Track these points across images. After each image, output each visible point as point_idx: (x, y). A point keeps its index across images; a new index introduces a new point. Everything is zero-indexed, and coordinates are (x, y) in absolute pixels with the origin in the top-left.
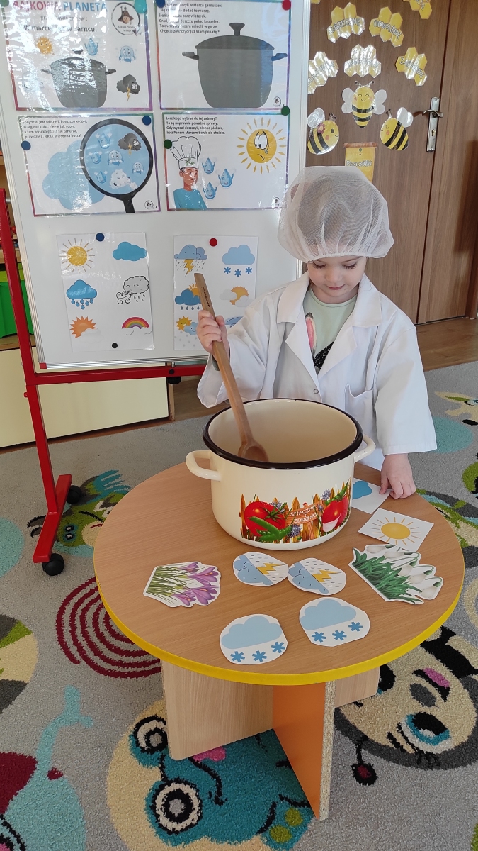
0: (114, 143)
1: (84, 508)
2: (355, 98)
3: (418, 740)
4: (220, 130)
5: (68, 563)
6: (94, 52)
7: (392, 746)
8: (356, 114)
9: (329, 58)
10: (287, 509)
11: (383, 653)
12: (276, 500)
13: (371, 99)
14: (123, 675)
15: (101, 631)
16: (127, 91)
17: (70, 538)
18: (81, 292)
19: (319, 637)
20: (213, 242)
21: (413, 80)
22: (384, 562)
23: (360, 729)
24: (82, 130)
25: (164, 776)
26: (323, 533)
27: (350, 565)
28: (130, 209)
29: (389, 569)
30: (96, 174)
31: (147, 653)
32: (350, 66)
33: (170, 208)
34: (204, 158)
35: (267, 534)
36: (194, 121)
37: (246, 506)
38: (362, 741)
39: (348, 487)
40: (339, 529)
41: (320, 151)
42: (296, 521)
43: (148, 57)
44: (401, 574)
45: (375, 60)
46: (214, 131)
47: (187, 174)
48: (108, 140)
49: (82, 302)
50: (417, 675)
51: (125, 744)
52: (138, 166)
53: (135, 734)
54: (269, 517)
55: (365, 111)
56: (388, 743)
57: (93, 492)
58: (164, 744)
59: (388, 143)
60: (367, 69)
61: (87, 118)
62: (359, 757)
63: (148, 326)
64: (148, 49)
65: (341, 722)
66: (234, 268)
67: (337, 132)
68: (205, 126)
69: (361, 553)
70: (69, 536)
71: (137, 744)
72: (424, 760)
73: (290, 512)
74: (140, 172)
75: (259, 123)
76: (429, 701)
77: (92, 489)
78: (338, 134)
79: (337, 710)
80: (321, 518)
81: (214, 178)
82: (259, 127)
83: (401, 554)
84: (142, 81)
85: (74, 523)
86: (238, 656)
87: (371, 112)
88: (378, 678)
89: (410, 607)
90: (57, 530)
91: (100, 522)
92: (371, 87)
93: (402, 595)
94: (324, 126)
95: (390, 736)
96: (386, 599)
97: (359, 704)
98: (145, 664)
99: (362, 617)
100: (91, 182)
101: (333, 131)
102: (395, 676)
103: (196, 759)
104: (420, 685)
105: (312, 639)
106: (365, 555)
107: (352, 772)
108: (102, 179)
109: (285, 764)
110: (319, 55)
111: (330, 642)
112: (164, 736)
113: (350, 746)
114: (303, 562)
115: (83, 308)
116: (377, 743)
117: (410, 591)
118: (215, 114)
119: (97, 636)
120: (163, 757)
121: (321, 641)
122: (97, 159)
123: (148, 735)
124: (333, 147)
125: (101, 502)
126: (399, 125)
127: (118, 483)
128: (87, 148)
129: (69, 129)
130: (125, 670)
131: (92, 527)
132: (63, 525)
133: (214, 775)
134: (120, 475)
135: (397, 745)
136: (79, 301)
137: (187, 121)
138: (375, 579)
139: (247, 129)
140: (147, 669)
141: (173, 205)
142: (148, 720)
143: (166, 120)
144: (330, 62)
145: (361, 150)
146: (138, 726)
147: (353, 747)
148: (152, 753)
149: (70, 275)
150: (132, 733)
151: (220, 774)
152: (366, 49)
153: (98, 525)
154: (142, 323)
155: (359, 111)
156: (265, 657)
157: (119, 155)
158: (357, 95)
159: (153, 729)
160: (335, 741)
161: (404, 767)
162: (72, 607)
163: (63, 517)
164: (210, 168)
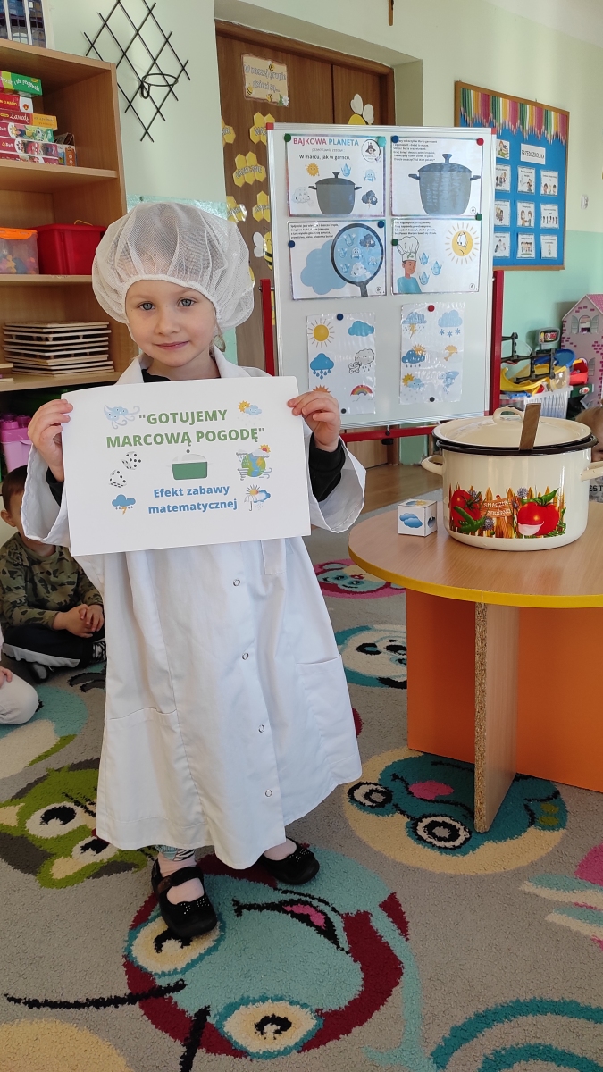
0: (357, 241)
4: (433, 232)
6: (348, 174)
16: (369, 203)
18: (322, 364)
24: (334, 231)
28: (364, 294)
30: (343, 266)
34: (420, 253)
36: (415, 225)
37: (453, 494)
43: (384, 176)
46: (429, 232)
47: (409, 265)
48: (352, 240)
49: (322, 372)
52: (373, 260)
63: (371, 392)
64: (384, 172)
66: (447, 330)
68: (422, 228)
74: (374, 264)
75: (461, 226)
81: (427, 268)
82: (461, 230)
84: (379, 195)
100: (337, 271)
108: (348, 269)
115: (322, 377)
118: (431, 219)
122: (343, 254)
128: (336, 246)
129: (324, 231)
137: (409, 225)
139: (452, 230)
141: (396, 290)
143: (394, 224)
149: (315, 350)
154: (367, 391)
157: (360, 251)
164: (425, 261)
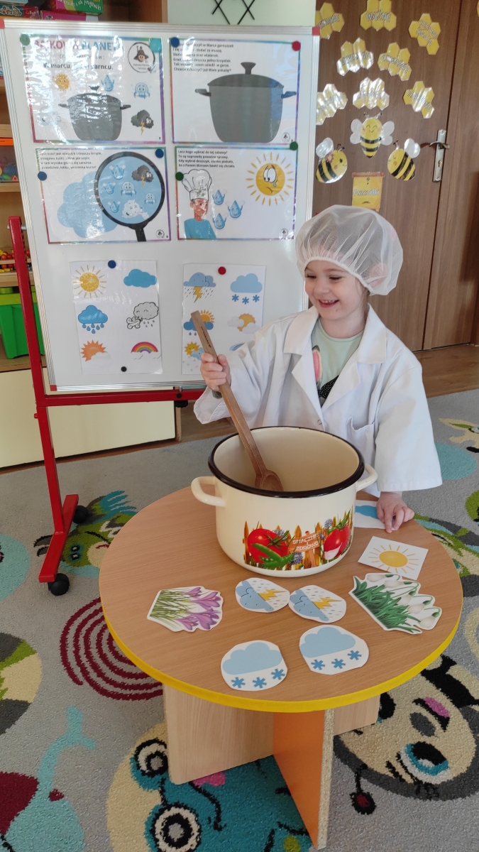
0: (128, 174)
1: (90, 528)
2: (364, 129)
3: (417, 770)
4: (230, 164)
5: (74, 583)
6: (110, 89)
7: (391, 775)
8: (364, 144)
9: (339, 90)
10: (289, 537)
11: (380, 682)
12: (278, 528)
13: (379, 130)
14: (125, 697)
15: (104, 652)
16: (141, 126)
17: (76, 558)
18: (93, 317)
19: (319, 664)
20: (222, 271)
21: (420, 113)
22: (384, 591)
23: (360, 758)
24: (97, 162)
25: (164, 799)
26: (325, 562)
27: (351, 593)
28: (141, 237)
29: (388, 598)
30: (110, 204)
31: (148, 676)
32: (359, 98)
33: (180, 237)
34: (214, 190)
35: (269, 561)
36: (205, 155)
37: (250, 532)
38: (361, 770)
39: (350, 516)
40: (341, 557)
41: (327, 180)
42: (299, 549)
43: (162, 93)
44: (400, 603)
45: (383, 93)
46: (224, 164)
47: (199, 206)
48: (122, 172)
49: (93, 326)
50: (417, 704)
51: (125, 766)
52: (150, 196)
53: (136, 757)
54: (271, 544)
55: (373, 142)
56: (387, 772)
57: (99, 512)
58: (165, 768)
59: (396, 173)
60: (375, 101)
61: (103, 150)
62: (358, 785)
63: (156, 350)
64: (162, 86)
65: (341, 750)
66: (242, 296)
67: (345, 162)
68: (216, 159)
69: (361, 582)
70: (75, 556)
71: (138, 767)
72: (423, 790)
73: (293, 539)
74: (152, 203)
75: (268, 158)
76: (429, 730)
77: (98, 509)
78: (346, 164)
79: (337, 739)
80: (322, 547)
81: (223, 210)
82: (268, 162)
83: (401, 583)
84: (155, 115)
85: (80, 542)
86: (239, 682)
87: (379, 143)
88: (378, 706)
89: (409, 637)
90: (63, 550)
91: (105, 543)
92: (379, 119)
93: (400, 625)
94: (332, 155)
95: (389, 765)
96: (385, 629)
97: (359, 732)
98: (147, 686)
99: (361, 646)
100: (105, 211)
101: (341, 161)
102: (395, 705)
103: (196, 784)
104: (420, 714)
105: (311, 667)
106: (365, 584)
107: (351, 800)
108: (115, 209)
109: (284, 791)
110: (329, 87)
111: (329, 670)
112: (165, 760)
113: (349, 774)
114: (304, 589)
115: (94, 332)
116: (376, 772)
117: (408, 621)
118: (226, 148)
119: (100, 657)
120: (163, 781)
121: (321, 669)
122: (110, 190)
123: (149, 758)
124: (341, 176)
125: (107, 523)
126: (406, 156)
127: (124, 503)
128: (101, 179)
129: (84, 161)
130: (127, 692)
131: (98, 548)
132: (69, 545)
133: (213, 801)
134: (126, 496)
135: (396, 774)
136: (90, 325)
137: (198, 155)
138: (374, 608)
139: (257, 163)
140: (149, 691)
141: (183, 235)
142: (149, 743)
143: (178, 154)
144: (339, 94)
145: (368, 179)
146: (139, 749)
147: (352, 775)
148: (153, 777)
149: (82, 301)
150: (133, 756)
151: (219, 799)
152: (375, 82)
153: (104, 546)
154: (151, 348)
155: (367, 141)
156: (265, 684)
157: (132, 186)
158: (365, 127)
159: (154, 752)
160: (334, 770)
161: (403, 797)
162: (76, 627)
163: (70, 536)
164: (220, 200)
